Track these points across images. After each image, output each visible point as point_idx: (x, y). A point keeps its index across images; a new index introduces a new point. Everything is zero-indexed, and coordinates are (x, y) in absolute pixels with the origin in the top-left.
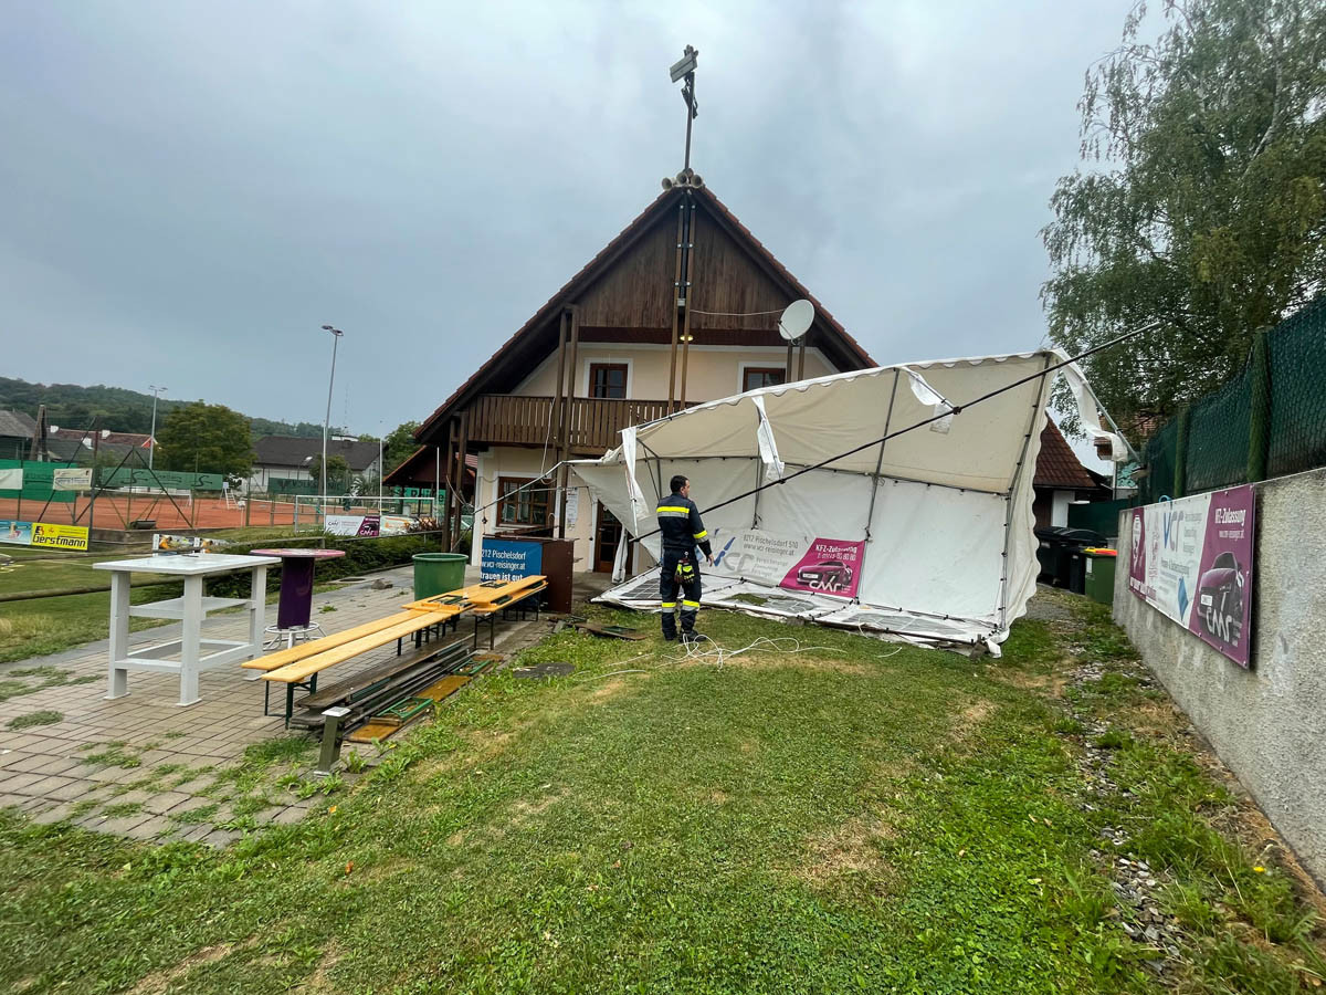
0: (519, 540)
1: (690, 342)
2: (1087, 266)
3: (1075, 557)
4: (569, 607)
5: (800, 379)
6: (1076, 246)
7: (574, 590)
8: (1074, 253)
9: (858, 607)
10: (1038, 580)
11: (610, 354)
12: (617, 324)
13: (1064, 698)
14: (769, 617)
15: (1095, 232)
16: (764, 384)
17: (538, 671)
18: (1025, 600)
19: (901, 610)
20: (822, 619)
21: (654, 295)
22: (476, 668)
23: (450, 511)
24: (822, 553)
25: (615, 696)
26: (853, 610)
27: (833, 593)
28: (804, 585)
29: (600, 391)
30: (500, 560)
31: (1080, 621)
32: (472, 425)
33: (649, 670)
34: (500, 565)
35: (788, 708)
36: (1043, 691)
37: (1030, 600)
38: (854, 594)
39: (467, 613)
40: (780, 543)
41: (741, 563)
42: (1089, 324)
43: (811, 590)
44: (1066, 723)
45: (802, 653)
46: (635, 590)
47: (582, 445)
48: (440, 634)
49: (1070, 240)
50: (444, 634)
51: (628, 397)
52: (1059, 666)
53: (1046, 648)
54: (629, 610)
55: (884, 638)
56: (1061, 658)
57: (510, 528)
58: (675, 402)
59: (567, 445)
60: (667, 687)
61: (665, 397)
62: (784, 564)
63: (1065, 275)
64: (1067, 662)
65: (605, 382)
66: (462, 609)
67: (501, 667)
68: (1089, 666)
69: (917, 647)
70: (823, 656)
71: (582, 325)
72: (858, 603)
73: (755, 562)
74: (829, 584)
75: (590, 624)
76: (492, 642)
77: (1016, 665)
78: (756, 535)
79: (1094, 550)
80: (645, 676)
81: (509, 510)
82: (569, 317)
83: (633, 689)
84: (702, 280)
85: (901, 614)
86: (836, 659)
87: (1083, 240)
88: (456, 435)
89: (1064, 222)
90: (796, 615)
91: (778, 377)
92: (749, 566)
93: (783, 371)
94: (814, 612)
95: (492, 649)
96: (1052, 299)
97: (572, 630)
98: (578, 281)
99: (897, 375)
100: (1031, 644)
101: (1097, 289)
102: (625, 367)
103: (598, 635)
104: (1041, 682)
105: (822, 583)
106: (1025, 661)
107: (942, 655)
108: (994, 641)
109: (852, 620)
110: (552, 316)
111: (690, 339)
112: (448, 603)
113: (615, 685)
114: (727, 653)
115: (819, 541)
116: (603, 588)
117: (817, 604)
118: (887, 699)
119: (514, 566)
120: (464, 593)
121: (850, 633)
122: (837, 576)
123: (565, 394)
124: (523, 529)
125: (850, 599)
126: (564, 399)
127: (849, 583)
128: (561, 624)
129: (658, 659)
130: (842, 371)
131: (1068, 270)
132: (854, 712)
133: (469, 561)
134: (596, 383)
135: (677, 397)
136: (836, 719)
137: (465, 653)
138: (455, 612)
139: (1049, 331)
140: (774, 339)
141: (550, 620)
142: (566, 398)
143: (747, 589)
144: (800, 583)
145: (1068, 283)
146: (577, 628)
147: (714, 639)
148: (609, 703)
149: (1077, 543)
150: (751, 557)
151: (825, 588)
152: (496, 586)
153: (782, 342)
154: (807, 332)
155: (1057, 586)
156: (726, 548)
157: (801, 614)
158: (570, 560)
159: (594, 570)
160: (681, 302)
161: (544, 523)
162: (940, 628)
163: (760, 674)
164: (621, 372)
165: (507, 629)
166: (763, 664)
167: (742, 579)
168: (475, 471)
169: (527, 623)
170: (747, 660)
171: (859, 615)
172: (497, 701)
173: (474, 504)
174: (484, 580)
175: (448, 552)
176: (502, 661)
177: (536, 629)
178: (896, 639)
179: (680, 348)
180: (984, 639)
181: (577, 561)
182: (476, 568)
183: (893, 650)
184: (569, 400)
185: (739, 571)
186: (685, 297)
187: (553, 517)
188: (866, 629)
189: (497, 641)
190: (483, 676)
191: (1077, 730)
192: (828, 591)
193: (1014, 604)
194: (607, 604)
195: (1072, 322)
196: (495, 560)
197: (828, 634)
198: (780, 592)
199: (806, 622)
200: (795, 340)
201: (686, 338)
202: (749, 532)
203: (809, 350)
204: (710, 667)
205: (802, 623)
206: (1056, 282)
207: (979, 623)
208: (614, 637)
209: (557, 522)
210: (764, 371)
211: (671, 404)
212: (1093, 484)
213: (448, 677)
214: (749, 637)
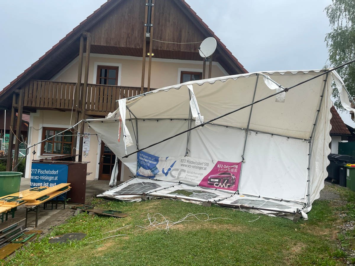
0: (54, 163)
1: (153, 57)
2: (346, 27)
3: (342, 169)
4: (84, 200)
5: (210, 77)
6: (341, 17)
7: (87, 190)
8: (340, 20)
9: (239, 196)
10: (325, 181)
11: (109, 61)
12: (112, 44)
13: (337, 239)
14: (193, 202)
15: (349, 11)
16: (191, 80)
17: (64, 238)
18: (319, 191)
19: (259, 197)
20: (220, 202)
21: (133, 30)
22: (26, 239)
23: (12, 146)
24: (220, 168)
25: (109, 250)
26: (236, 197)
27: (226, 189)
28: (211, 185)
29: (103, 80)
30: (42, 175)
31: (345, 200)
32: (26, 98)
33: (129, 234)
34: (42, 178)
35: (203, 252)
36: (327, 237)
37: (321, 191)
38: (236, 189)
39: (21, 206)
40: (200, 164)
41: (179, 174)
42: (347, 55)
43: (215, 187)
44: (338, 252)
45: (210, 221)
46: (122, 190)
47: (93, 110)
48: (4, 219)
49: (338, 14)
50: (7, 219)
51: (119, 84)
52: (335, 223)
53: (329, 215)
54: (118, 200)
55: (252, 211)
56: (336, 219)
57: (49, 157)
58: (144, 88)
59: (84, 110)
60: (138, 243)
61: (140, 86)
62: (201, 174)
63: (337, 31)
64: (338, 221)
65: (106, 76)
66: (18, 204)
67: (42, 237)
68: (348, 223)
69: (268, 216)
70: (221, 222)
71: (93, 44)
72: (239, 194)
73: (186, 173)
74: (224, 184)
75: (96, 209)
76: (36, 223)
77: (315, 224)
78: (187, 159)
79: (350, 165)
80: (126, 238)
81: (49, 146)
82: (85, 39)
83: (119, 246)
84: (159, 24)
85: (260, 199)
86: (227, 223)
87: (344, 14)
88: (17, 103)
89: (335, 5)
90: (207, 201)
91: (198, 76)
92: (183, 175)
93: (201, 73)
94: (216, 199)
95: (36, 226)
96: (330, 42)
97: (85, 214)
98: (90, 19)
99: (258, 77)
100: (322, 212)
101: (350, 38)
102: (117, 68)
103: (100, 215)
104: (327, 232)
105: (220, 184)
106: (319, 222)
107: (280, 220)
108: (304, 212)
109: (235, 202)
110: (75, 38)
111: (153, 55)
112: (9, 201)
113: (109, 244)
114: (171, 223)
115: (219, 163)
116: (104, 189)
117: (218, 194)
118: (253, 244)
119: (51, 178)
120: (20, 195)
121: (234, 209)
122: (228, 180)
123: (83, 82)
124: (57, 157)
125: (234, 192)
126: (82, 85)
127: (234, 183)
128: (78, 211)
129: (134, 228)
130: (230, 75)
131: (338, 28)
132: (237, 252)
133: (23, 176)
134: (101, 76)
135: (146, 86)
136: (228, 256)
137: (19, 230)
138: (14, 206)
139: (329, 57)
140: (197, 57)
141: (72, 208)
142: (83, 84)
143: (182, 187)
144: (210, 184)
145: (338, 34)
146: (88, 212)
147: (164, 215)
148: (105, 255)
149: (342, 162)
150: (184, 171)
151: (222, 187)
152: (40, 190)
153: (200, 58)
154: (213, 54)
155: (334, 183)
156: (172, 166)
157: (210, 200)
158: (85, 174)
159: (99, 179)
160: (148, 35)
161: (70, 153)
162: (278, 205)
163: (189, 234)
164: (115, 71)
165: (46, 214)
166: (190, 227)
167: (179, 182)
168: (28, 123)
169: (58, 211)
170: (182, 226)
171: (239, 200)
172: (39, 257)
173: (27, 143)
174: (32, 187)
175: (11, 170)
176: (42, 233)
177: (64, 214)
178: (257, 212)
179: (147, 59)
180: (300, 211)
181: (89, 174)
182: (27, 179)
183: (256, 218)
184: (85, 85)
185: (178, 178)
186: (150, 32)
187: (75, 150)
188: (242, 207)
189: (40, 222)
190: (30, 243)
191: (343, 256)
192: (223, 188)
193: (313, 193)
194: (106, 198)
195: (340, 53)
196: (40, 175)
197: (224, 211)
198: (199, 189)
199: (212, 204)
200: (207, 58)
201: (151, 54)
202: (183, 158)
203: (214, 63)
204: (162, 231)
205: (211, 205)
206: (332, 34)
207: (297, 203)
208: (109, 216)
209: (77, 153)
210: (191, 73)
211: (142, 89)
212: (349, 133)
213: (8, 244)
214: (183, 213)
